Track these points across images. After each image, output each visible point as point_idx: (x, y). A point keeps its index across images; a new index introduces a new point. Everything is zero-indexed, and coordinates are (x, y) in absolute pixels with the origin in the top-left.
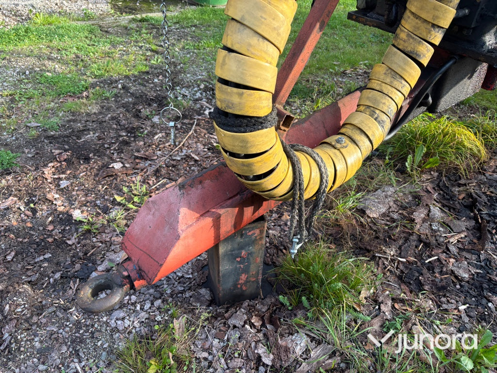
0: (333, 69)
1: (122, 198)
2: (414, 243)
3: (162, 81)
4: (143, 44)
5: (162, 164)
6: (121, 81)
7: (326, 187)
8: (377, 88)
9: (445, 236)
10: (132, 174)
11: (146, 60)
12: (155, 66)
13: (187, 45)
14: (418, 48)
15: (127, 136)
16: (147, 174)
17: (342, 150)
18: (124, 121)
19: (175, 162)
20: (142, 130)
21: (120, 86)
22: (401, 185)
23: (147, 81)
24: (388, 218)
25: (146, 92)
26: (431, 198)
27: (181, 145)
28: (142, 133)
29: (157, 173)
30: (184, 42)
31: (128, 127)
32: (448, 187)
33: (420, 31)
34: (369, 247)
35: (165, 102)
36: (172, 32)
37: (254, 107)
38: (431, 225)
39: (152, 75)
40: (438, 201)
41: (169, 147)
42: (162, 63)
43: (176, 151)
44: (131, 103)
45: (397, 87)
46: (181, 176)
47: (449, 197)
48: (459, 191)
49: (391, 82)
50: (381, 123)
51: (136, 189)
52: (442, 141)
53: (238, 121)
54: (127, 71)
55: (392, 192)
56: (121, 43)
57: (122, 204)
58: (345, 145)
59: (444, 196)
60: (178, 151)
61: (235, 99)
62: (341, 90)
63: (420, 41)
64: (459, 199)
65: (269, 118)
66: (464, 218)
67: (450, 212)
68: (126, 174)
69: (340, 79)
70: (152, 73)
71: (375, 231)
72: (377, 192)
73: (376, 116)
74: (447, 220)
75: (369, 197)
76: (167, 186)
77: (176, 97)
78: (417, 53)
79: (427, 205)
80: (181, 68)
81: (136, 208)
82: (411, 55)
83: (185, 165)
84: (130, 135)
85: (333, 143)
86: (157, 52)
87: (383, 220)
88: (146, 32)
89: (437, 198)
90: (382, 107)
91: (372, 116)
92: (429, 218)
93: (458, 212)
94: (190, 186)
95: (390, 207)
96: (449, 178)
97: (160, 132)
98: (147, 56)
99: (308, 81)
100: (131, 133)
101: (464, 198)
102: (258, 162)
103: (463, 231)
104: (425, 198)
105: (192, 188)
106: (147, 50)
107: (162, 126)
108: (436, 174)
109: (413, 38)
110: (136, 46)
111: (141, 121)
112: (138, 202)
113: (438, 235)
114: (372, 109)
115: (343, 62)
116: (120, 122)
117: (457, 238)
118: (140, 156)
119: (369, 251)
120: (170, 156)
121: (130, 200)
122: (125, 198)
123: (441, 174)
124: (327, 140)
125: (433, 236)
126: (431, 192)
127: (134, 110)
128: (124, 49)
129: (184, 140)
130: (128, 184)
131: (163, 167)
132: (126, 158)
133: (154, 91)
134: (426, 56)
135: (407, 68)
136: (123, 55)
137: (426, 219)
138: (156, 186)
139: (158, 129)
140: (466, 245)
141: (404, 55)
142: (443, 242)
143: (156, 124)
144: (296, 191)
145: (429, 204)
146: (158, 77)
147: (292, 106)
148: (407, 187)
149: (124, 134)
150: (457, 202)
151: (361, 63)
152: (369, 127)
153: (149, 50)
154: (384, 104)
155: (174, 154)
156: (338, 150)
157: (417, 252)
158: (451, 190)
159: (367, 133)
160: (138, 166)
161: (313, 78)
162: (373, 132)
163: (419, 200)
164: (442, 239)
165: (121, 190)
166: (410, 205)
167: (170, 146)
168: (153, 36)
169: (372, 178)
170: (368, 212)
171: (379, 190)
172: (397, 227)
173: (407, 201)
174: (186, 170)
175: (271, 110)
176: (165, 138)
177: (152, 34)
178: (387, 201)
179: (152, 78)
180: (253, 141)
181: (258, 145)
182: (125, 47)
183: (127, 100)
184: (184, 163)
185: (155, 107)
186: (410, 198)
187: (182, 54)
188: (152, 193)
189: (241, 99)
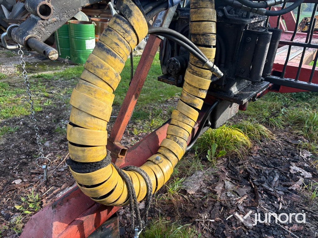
0: (160, 99)
1: (21, 206)
2: (218, 208)
3: (51, 117)
4: (39, 93)
5: (51, 175)
6: (22, 120)
7: (151, 191)
8: (176, 124)
9: (236, 200)
10: (29, 186)
11: (41, 103)
12: (47, 106)
13: (68, 91)
14: (194, 101)
15: (26, 158)
16: (40, 184)
17: (160, 165)
18: (24, 148)
19: (60, 172)
20: (37, 153)
21: (21, 123)
22: (207, 169)
23: (41, 118)
24: (201, 193)
25: (40, 125)
26: (224, 176)
27: (64, 160)
28: (37, 155)
29: (47, 183)
30: (66, 89)
31: (27, 152)
32: (233, 167)
33: (193, 93)
34: (191, 216)
35: (53, 131)
36: (58, 84)
37: (93, 157)
38: (226, 194)
39: (44, 113)
40: (229, 176)
41: (56, 163)
42: (52, 104)
43: (61, 165)
44: (29, 134)
45: (186, 123)
46: (64, 183)
47: (234, 173)
48: (239, 169)
49: (183, 120)
50: (181, 144)
51: (31, 198)
52: (226, 139)
53: (84, 166)
54: (27, 112)
55: (201, 175)
56: (24, 93)
57: (20, 211)
58: (161, 161)
59: (232, 173)
60: (62, 164)
61: (80, 154)
62: (166, 112)
63: (194, 98)
64: (241, 174)
65: (104, 161)
66: (245, 186)
67: (236, 183)
68: (24, 187)
69: (165, 105)
70: (45, 112)
71: (194, 203)
72: (192, 176)
73: (177, 140)
74: (235, 188)
75: (188, 180)
76: (54, 192)
77: (61, 127)
78: (194, 104)
79: (223, 181)
80: (64, 107)
81: (31, 212)
82: (191, 105)
83: (67, 174)
84: (28, 157)
85: (154, 161)
86: (48, 97)
87: (198, 195)
88: (41, 84)
89: (228, 175)
90: (180, 135)
91: (175, 140)
92: (225, 189)
93: (241, 182)
94: (60, 205)
95: (201, 185)
96: (233, 161)
97: (50, 153)
98: (42, 100)
99: (146, 108)
100: (29, 156)
101: (243, 173)
102: (101, 188)
103: (245, 195)
104: (221, 176)
105: (62, 205)
106: (41, 96)
107: (51, 148)
108: (226, 159)
109: (190, 96)
110: (34, 94)
111: (36, 147)
112: (32, 207)
113: (231, 200)
114: (174, 136)
115: (166, 94)
116: (21, 148)
117: (242, 200)
118: (34, 172)
119: (191, 218)
120: (57, 169)
121: (26, 207)
122: (23, 206)
123: (228, 158)
124: (150, 159)
125: (228, 201)
126: (224, 172)
127: (31, 139)
128: (26, 96)
129: (67, 156)
130: (25, 195)
131: (52, 178)
132: (25, 175)
133: (46, 124)
134: (199, 104)
135: (190, 112)
136: (25, 101)
137: (223, 190)
138: (46, 193)
139: (48, 150)
140: (248, 204)
141: (187, 105)
142: (235, 204)
143: (47, 147)
144: (131, 199)
145: (224, 180)
146: (49, 114)
147: (137, 125)
148: (210, 170)
149: (24, 157)
150: (239, 176)
151: (176, 94)
152: (174, 148)
153: (43, 96)
154: (181, 133)
155: (60, 167)
156: (157, 164)
157: (220, 213)
158: (235, 168)
159: (173, 151)
160: (33, 180)
161: (148, 106)
162: (177, 151)
163: (218, 178)
164: (234, 202)
165: (20, 200)
166: (213, 182)
167: (56, 161)
168: (46, 86)
169: (189, 167)
170: (188, 191)
171: (194, 175)
172: (207, 198)
173: (211, 179)
174: (68, 178)
175: (105, 155)
176: (53, 156)
177: (45, 86)
178: (199, 181)
179: (44, 115)
180: (95, 177)
181: (99, 178)
182: (26, 95)
183: (26, 132)
184: (67, 172)
185: (47, 135)
186: (213, 177)
187: (65, 97)
188: (43, 199)
189: (84, 153)
